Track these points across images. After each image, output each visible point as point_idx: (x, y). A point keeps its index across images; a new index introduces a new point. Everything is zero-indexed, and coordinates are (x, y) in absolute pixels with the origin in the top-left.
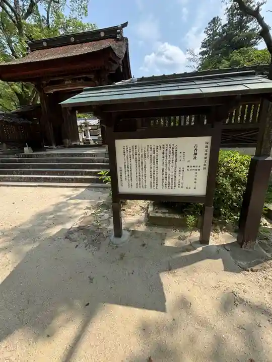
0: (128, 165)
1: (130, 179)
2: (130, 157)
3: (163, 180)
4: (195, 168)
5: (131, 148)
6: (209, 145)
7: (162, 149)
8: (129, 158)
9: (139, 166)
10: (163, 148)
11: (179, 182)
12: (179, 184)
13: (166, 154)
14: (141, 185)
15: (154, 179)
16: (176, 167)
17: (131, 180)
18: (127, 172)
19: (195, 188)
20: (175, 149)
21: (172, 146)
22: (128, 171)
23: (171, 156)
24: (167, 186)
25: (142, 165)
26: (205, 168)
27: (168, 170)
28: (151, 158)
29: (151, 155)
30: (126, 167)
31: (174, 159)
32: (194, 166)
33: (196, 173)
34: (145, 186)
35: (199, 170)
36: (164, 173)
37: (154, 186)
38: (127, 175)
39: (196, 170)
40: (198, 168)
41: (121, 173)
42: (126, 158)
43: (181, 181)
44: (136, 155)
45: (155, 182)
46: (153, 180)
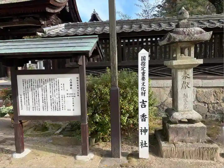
1: (28, 103)
2: (28, 87)
3: (51, 104)
5: (28, 81)
6: (79, 79)
8: (27, 88)
9: (34, 94)
10: (50, 81)
12: (63, 107)
13: (52, 85)
14: (36, 109)
16: (59, 95)
18: (26, 98)
19: (74, 110)
20: (57, 83)
21: (55, 80)
22: (26, 97)
23: (56, 87)
24: (55, 108)
25: (36, 93)
26: (78, 95)
27: (54, 97)
28: (42, 88)
29: (42, 86)
30: (25, 94)
31: (58, 89)
32: (71, 94)
33: (73, 99)
34: (39, 109)
37: (45, 109)
38: (26, 100)
39: (73, 96)
40: (74, 95)
41: (21, 99)
42: (24, 88)
43: (64, 105)
44: (32, 85)
45: (46, 105)
46: (44, 104)
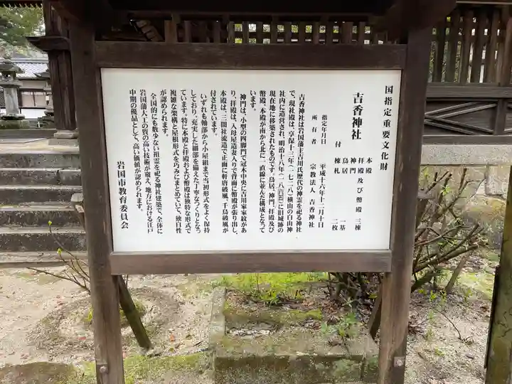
0: (146, 155)
1: (154, 202)
2: (155, 129)
3: (262, 203)
4: (357, 165)
5: (158, 99)
6: (395, 97)
7: (259, 106)
8: (151, 133)
9: (186, 159)
10: (263, 101)
11: (312, 209)
12: (312, 217)
13: (272, 120)
14: (193, 224)
15: (234, 201)
16: (301, 163)
17: (159, 205)
18: (143, 179)
19: (358, 228)
20: (297, 109)
21: (288, 98)
22: (148, 175)
23: (287, 129)
24: (276, 222)
25: (196, 155)
26: (384, 167)
27: (277, 171)
28: (224, 132)
29: (224, 124)
30: (142, 160)
31: (296, 137)
32: (354, 160)
33: (361, 181)
34: (207, 224)
35: (369, 171)
36: (266, 179)
37: (235, 224)
38: (144, 186)
39: (361, 171)
40: (365, 165)
41: (122, 183)
42: (139, 130)
43: (317, 207)
44: (174, 120)
45: (239, 209)
46: (230, 204)
